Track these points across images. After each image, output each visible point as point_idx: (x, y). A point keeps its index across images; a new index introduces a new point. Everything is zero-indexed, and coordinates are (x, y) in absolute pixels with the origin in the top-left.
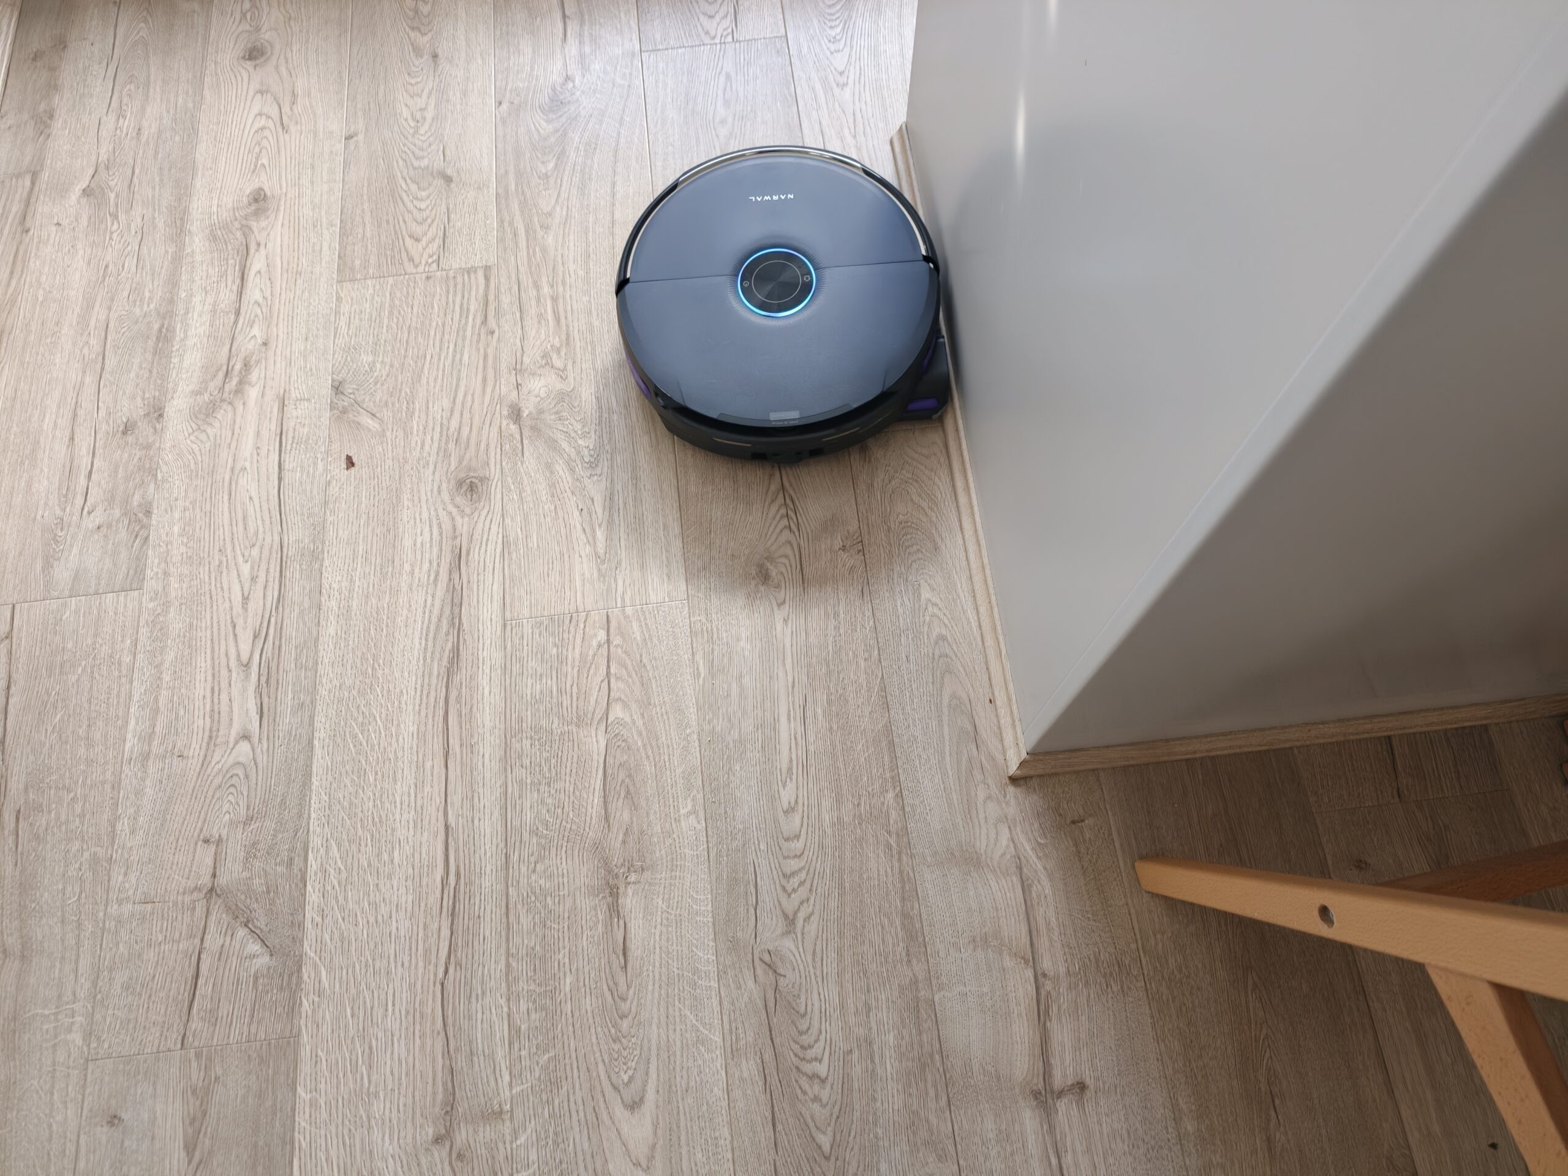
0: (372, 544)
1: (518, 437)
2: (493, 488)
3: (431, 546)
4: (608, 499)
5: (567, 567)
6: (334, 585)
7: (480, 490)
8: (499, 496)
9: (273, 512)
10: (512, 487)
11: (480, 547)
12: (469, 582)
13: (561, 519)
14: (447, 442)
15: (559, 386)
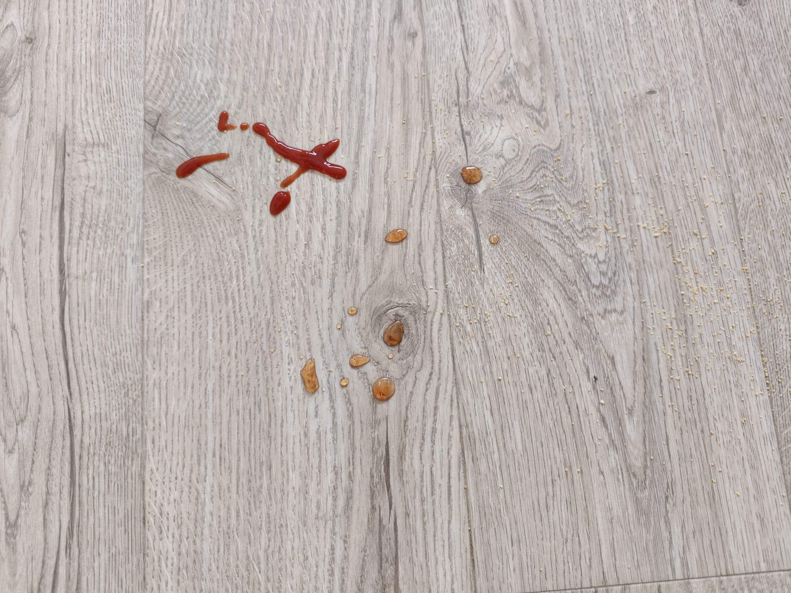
0: (229, 432)
1: (471, 231)
2: (436, 327)
3: (335, 439)
4: (639, 361)
5: (580, 493)
6: (167, 508)
7: (414, 331)
8: (446, 345)
9: (53, 356)
10: (469, 328)
11: (422, 445)
12: (407, 514)
13: (561, 396)
14: (350, 238)
15: (536, 139)
